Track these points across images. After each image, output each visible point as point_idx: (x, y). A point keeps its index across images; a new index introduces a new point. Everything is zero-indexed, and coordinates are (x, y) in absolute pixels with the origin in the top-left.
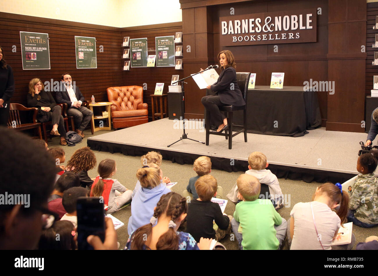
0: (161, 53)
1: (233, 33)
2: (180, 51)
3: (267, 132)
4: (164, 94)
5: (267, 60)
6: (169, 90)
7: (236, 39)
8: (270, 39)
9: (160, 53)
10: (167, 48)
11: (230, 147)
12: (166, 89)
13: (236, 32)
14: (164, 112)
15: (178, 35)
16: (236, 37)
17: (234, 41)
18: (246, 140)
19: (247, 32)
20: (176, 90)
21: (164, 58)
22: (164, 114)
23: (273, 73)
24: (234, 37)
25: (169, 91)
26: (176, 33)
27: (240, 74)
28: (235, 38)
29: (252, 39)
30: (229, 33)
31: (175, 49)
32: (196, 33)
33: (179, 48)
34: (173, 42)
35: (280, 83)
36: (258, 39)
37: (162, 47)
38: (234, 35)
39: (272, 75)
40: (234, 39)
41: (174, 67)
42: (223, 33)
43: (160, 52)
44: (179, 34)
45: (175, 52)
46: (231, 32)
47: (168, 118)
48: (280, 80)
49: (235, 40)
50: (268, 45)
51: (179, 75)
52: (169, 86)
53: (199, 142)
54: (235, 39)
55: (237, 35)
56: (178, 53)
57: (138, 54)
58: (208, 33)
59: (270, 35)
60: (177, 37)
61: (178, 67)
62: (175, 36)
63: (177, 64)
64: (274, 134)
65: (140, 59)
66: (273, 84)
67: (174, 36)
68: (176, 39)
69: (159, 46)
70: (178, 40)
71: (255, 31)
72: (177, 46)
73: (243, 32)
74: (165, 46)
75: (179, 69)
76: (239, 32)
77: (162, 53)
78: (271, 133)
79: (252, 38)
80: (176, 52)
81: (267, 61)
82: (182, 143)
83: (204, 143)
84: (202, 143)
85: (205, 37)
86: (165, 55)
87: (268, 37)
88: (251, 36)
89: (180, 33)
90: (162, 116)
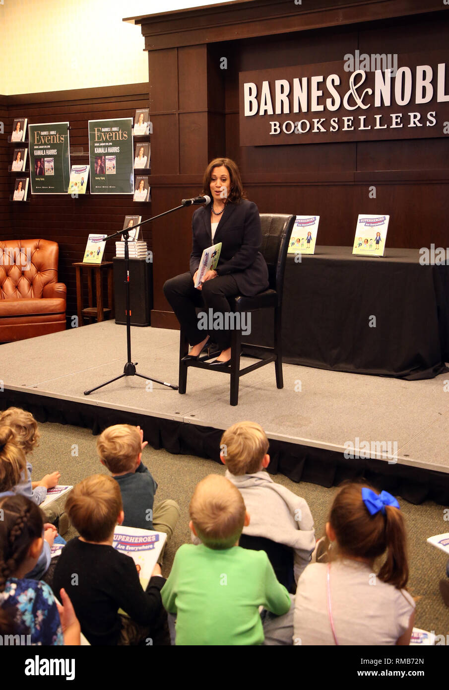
0: (101, 161)
1: (270, 112)
2: (146, 158)
3: (342, 365)
4: (107, 260)
5: (354, 181)
6: (117, 253)
7: (277, 127)
8: (362, 128)
9: (99, 161)
10: (116, 150)
11: (234, 401)
12: (110, 250)
13: (278, 111)
14: (105, 305)
15: (142, 115)
16: (278, 124)
17: (273, 133)
18: (280, 384)
19: (304, 109)
20: (134, 253)
21: (107, 173)
22: (105, 310)
23: (361, 217)
24: (272, 123)
25: (117, 256)
26: (138, 111)
27: (268, 218)
28: (275, 125)
29: (318, 128)
30: (262, 113)
31: (135, 150)
32: (181, 111)
33: (142, 149)
34: (129, 134)
35: (378, 242)
36: (331, 129)
37: (105, 146)
38: (274, 117)
39: (358, 221)
40: (273, 128)
41: (132, 195)
42: (247, 113)
43: (99, 156)
44: (142, 113)
45: (134, 159)
46: (266, 111)
47: (114, 320)
48: (378, 234)
49: (275, 130)
50: (357, 142)
51: (140, 217)
52: (117, 243)
53: (163, 384)
54: (275, 127)
55: (281, 117)
56: (141, 162)
57: (48, 162)
58: (210, 113)
59: (362, 118)
60: (138, 121)
61: (141, 195)
62: (134, 117)
63: (138, 188)
64: (359, 370)
65: (53, 174)
66: (360, 245)
67: (132, 118)
68: (136, 125)
69: (97, 142)
70: (142, 128)
71: (325, 108)
72: (138, 145)
73: (296, 110)
74: (111, 144)
75: (143, 200)
76: (286, 110)
77: (105, 160)
78: (351, 367)
79: (316, 125)
80: (136, 158)
81: (353, 183)
82: (125, 385)
83: (174, 388)
84: (170, 386)
85: (203, 121)
86: (110, 166)
87: (356, 123)
88: (315, 121)
89: (147, 111)
90: (101, 316)
